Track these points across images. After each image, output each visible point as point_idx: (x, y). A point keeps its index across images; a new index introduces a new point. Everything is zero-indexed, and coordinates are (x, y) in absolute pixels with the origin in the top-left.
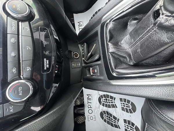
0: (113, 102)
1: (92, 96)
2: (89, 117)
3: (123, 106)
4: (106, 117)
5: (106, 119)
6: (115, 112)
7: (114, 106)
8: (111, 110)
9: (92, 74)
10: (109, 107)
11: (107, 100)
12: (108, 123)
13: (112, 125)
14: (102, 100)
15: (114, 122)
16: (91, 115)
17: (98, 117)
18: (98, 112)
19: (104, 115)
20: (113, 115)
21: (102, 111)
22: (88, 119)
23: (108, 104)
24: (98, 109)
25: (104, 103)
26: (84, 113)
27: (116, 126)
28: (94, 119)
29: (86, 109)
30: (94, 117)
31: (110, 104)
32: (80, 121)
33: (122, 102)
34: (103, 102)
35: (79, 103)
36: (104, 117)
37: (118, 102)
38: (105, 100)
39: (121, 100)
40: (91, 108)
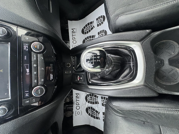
0: (96, 99)
1: (80, 95)
2: (77, 112)
3: (103, 103)
4: (90, 112)
5: (91, 113)
6: (97, 107)
7: (97, 103)
8: (94, 106)
9: (78, 80)
10: (93, 103)
11: (92, 98)
12: (92, 116)
13: (94, 117)
14: (88, 98)
15: (96, 115)
16: (78, 111)
17: (84, 111)
18: (84, 108)
19: (89, 110)
20: (95, 109)
21: (88, 107)
22: (76, 114)
23: (92, 101)
24: (85, 106)
25: (90, 100)
26: (73, 110)
27: (97, 118)
28: (80, 114)
29: (75, 106)
30: (80, 112)
31: (94, 101)
32: (68, 115)
33: (102, 100)
34: (88, 100)
35: (68, 101)
36: (89, 111)
37: (99, 100)
38: (90, 98)
39: (102, 98)
40: (78, 104)
